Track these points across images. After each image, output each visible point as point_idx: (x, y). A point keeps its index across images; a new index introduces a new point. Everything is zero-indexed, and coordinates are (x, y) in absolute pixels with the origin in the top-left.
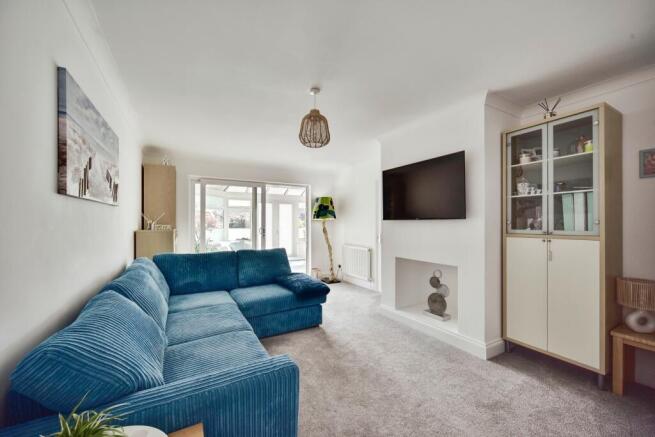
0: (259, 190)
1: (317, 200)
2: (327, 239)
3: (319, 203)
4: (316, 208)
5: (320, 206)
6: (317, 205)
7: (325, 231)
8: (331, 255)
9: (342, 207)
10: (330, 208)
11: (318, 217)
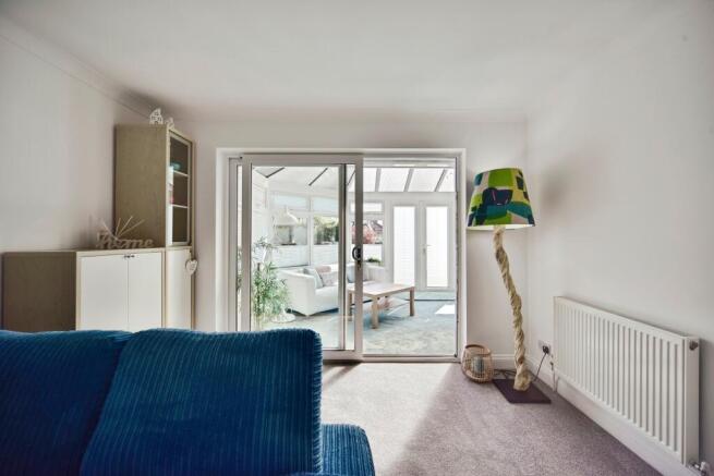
0: (351, 170)
1: (480, 177)
2: (508, 279)
3: (485, 185)
4: (475, 201)
5: (487, 194)
6: (478, 191)
7: (501, 256)
8: (519, 321)
9: (556, 193)
10: (517, 197)
11: (480, 222)
